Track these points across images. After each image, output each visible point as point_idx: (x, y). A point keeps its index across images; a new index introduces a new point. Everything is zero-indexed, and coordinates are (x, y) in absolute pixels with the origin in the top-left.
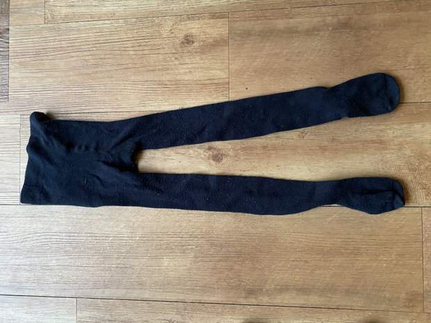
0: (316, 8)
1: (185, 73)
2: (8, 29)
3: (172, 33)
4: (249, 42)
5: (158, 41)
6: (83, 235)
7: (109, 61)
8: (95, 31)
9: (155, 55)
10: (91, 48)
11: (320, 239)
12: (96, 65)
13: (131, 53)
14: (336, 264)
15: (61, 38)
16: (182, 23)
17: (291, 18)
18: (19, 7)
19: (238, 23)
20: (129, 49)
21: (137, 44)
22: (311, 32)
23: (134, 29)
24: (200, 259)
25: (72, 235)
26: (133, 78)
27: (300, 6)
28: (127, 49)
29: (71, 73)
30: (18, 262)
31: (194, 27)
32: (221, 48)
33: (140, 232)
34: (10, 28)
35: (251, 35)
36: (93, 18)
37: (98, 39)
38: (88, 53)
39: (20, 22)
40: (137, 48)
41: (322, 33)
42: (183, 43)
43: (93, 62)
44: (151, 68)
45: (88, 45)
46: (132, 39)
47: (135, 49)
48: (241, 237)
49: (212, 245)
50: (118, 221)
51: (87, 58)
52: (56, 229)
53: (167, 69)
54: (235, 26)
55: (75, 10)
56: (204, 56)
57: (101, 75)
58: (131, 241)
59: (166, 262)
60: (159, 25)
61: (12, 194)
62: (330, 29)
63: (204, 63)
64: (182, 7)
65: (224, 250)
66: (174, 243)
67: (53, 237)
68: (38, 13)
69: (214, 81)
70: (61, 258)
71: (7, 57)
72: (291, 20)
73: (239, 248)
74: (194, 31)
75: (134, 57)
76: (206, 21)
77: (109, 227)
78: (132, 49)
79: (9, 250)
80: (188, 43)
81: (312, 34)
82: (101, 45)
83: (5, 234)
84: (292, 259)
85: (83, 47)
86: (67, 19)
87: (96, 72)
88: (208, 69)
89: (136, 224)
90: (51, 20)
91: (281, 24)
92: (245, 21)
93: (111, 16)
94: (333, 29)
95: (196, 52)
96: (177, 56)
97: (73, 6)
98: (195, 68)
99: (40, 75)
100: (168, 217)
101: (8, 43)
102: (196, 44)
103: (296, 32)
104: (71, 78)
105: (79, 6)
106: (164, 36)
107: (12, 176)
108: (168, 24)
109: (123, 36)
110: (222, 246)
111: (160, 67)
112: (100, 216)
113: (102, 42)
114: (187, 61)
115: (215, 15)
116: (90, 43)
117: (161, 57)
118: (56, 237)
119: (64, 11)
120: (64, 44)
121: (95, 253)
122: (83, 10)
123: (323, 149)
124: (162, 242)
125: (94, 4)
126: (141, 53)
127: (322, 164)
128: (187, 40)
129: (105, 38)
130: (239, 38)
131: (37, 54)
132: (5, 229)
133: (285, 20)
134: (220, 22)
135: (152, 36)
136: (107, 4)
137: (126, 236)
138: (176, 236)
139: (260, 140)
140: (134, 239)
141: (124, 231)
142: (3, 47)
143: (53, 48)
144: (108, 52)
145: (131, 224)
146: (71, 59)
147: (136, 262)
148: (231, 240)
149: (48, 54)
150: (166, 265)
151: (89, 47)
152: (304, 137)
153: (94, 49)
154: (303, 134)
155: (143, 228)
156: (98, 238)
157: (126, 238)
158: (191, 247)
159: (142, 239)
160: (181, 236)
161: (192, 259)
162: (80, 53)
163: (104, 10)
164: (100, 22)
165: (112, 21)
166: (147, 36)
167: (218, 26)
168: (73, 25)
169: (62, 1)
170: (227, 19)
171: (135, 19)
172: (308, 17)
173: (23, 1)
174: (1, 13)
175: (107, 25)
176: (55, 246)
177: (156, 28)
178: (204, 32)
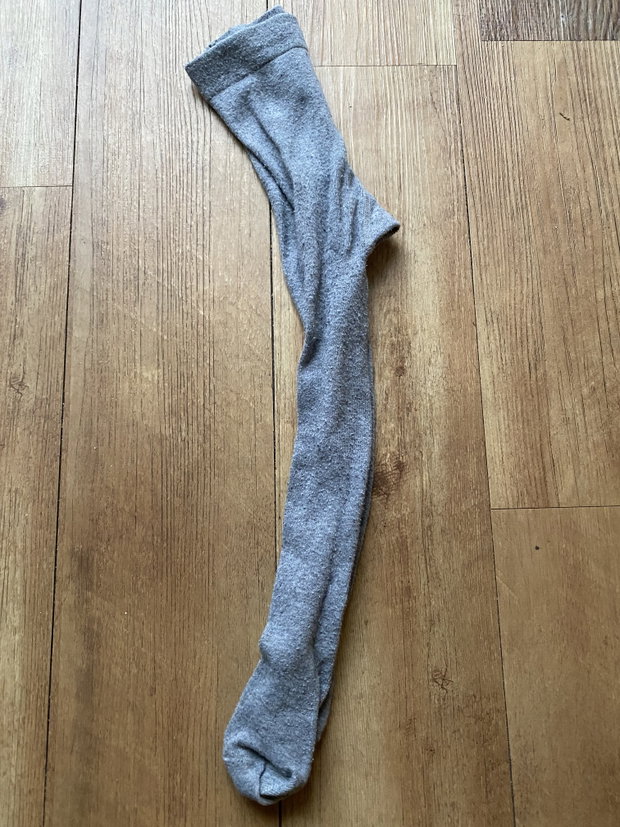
1: (563, 410)
6: (207, 195)
7: (580, 246)
9: (598, 344)
10: (606, 208)
11: (204, 721)
12: (569, 220)
13: (601, 294)
14: (147, 762)
20: (608, 288)
24: (159, 448)
25: (207, 174)
26: (546, 296)
28: (607, 284)
29: (549, 168)
30: (149, 65)
33: (215, 317)
38: (594, 202)
40: (610, 305)
43: (576, 212)
44: (569, 336)
45: (611, 201)
47: (610, 302)
48: (206, 540)
49: (189, 476)
50: (238, 269)
51: (583, 199)
53: (570, 371)
56: (602, 450)
57: (548, 230)
58: (194, 298)
59: (150, 373)
63: (589, 452)
65: (178, 501)
66: (193, 391)
67: (201, 135)
69: (549, 475)
70: (158, 151)
71: (575, 36)
73: (182, 536)
75: (592, 299)
77: (224, 251)
78: (609, 294)
79: (172, 46)
82: (612, 228)
84: (159, 657)
85: (606, 190)
87: (555, 221)
88: (576, 459)
89: (230, 309)
95: (610, 434)
96: (600, 390)
98: (576, 430)
99: (541, 102)
100: (247, 376)
101: (605, 39)
104: (538, 168)
107: (327, 52)
110: (186, 496)
111: (573, 355)
112: (246, 232)
114: (591, 414)
117: (595, 356)
118: (201, 142)
120: (610, 152)
121: (169, 224)
123: (409, 727)
124: (194, 365)
126: (601, 313)
127: (375, 726)
131: (586, 97)
137: (207, 288)
138: (207, 394)
139: (424, 580)
140: (201, 305)
141: (217, 284)
142: (594, 30)
143: (600, 130)
144: (598, 243)
145: (232, 298)
146: (579, 166)
147: (149, 310)
148: (200, 518)
149: (586, 120)
150: (145, 374)
151: (608, 204)
152: (435, 680)
153: (604, 213)
154: (441, 678)
155: (225, 325)
156: (200, 228)
157: (201, 287)
158: (184, 427)
159: (201, 322)
160: (207, 406)
161: (158, 431)
162: (594, 186)
176: (182, 139)
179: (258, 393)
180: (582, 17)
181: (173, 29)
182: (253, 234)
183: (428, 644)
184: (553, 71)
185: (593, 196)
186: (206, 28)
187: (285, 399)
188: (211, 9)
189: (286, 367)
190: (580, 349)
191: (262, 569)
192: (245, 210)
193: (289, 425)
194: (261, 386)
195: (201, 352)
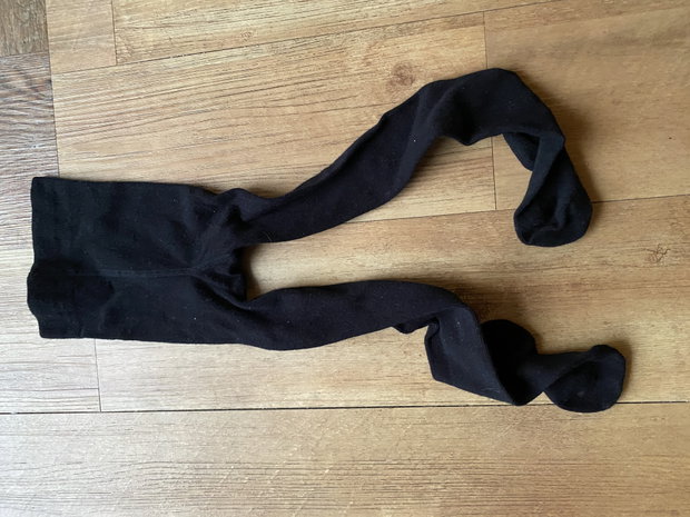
2: (50, 81)
3: (369, 64)
5: (341, 83)
6: (221, 465)
7: (246, 129)
8: (213, 72)
9: (336, 113)
10: (210, 105)
12: (222, 139)
13: (290, 110)
15: (149, 90)
16: (388, 42)
17: (620, 13)
18: (65, 36)
19: (505, 33)
20: (285, 103)
21: (300, 93)
22: (667, 39)
23: (290, 63)
24: (453, 509)
25: (202, 466)
26: (296, 161)
28: (280, 103)
29: (175, 158)
31: (414, 50)
33: (330, 460)
34: (53, 77)
35: (534, 56)
36: (208, 46)
37: (220, 87)
38: (204, 116)
39: (72, 66)
40: (301, 101)
42: (391, 83)
43: (216, 133)
44: (331, 139)
45: (203, 100)
46: (289, 82)
47: (297, 101)
48: (535, 467)
49: (477, 482)
50: (286, 438)
51: (203, 126)
52: (170, 455)
54: (499, 39)
55: (172, 33)
57: (234, 159)
58: (315, 477)
60: (341, 50)
61: (84, 393)
64: (385, 10)
65: (501, 491)
66: (399, 479)
67: (166, 471)
68: (103, 44)
69: (462, 157)
70: (184, 508)
71: (52, 135)
72: (620, 18)
73: (532, 488)
74: (412, 57)
75: (295, 118)
76: (438, 34)
77: (270, 451)
78: (289, 102)
79: (88, 496)
80: (402, 82)
81: (668, 44)
82: (227, 99)
83: (79, 466)
84: (644, 508)
85: (193, 105)
86: (159, 52)
87: (223, 154)
89: (323, 445)
90: (128, 55)
91: (597, 27)
92: (520, 27)
93: (245, 40)
97: (167, 26)
99: (116, 165)
100: (383, 431)
101: (52, 107)
102: (419, 83)
103: (633, 41)
105: (180, 25)
106: (352, 71)
107: (83, 360)
108: (359, 46)
109: (270, 77)
110: (496, 484)
111: (348, 136)
112: (251, 431)
113: (228, 92)
115: (453, 22)
116: (207, 96)
117: (349, 115)
118: (173, 470)
119: (151, 37)
120: (157, 101)
121: (249, 499)
122: (188, 32)
124: (375, 478)
125: (208, 18)
126: (308, 109)
128: (400, 76)
129: (235, 85)
131: (108, 124)
132: (79, 458)
133: (607, 19)
134: (467, 35)
135: (328, 73)
136: (234, 16)
137: (304, 466)
138: (402, 466)
139: (565, 271)
140: (321, 472)
141: (300, 457)
142: (44, 117)
143: (137, 111)
144: (243, 112)
145: (312, 444)
146: (173, 130)
148: (515, 472)
149: (128, 125)
151: (205, 103)
152: (658, 261)
153: (215, 107)
154: (656, 254)
155: (336, 451)
156: (251, 471)
157: (304, 472)
158: (433, 487)
159: (336, 472)
160: (412, 467)
161: (438, 510)
162: (189, 117)
163: (229, 28)
164: (223, 54)
165: (248, 50)
166: (318, 74)
167: (464, 42)
168: (171, 63)
169: (146, 16)
170: (481, 27)
171: (291, 42)
172: (655, 8)
173: (74, 23)
174: (34, 50)
175: (236, 59)
176: (172, 487)
177: (336, 57)
178: (434, 57)
179: (398, 421)
180: (33, 128)
181: (72, 496)
182: (253, 425)
183: (625, 267)
184: (85, 156)
185: (198, 117)
186: (70, 466)
187: (402, 396)
188: (52, 462)
189: (373, 396)
190: (342, 128)
192: (231, 431)
193: (427, 393)
194: (391, 418)
195: (363, 472)
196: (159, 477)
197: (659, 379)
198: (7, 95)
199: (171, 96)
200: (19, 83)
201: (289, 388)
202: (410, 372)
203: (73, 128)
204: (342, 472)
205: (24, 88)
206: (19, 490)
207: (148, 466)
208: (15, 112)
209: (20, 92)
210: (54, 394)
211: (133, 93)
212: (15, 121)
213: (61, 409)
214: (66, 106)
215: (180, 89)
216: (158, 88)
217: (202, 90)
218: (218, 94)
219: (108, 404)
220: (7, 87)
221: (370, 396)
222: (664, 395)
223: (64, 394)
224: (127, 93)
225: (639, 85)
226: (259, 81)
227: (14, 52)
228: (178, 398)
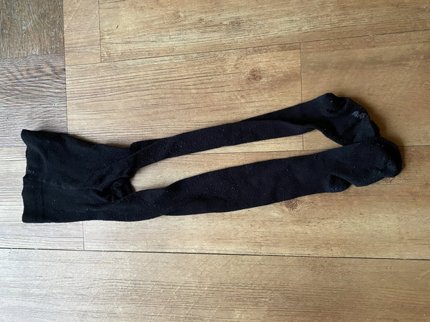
0: (404, 34)
1: (252, 112)
2: (65, 70)
3: (237, 68)
4: (324, 75)
5: (222, 78)
6: (148, 283)
7: (170, 100)
8: (153, 68)
9: (219, 94)
10: (150, 86)
11: (412, 296)
12: (157, 105)
13: (194, 91)
15: (117, 77)
16: (247, 57)
17: (374, 47)
18: (73, 46)
19: (311, 54)
20: (191, 87)
21: (200, 82)
22: (399, 62)
23: (195, 66)
24: (274, 312)
25: (138, 282)
26: (195, 119)
27: (384, 32)
28: (189, 87)
29: (130, 114)
30: (84, 308)
31: (262, 61)
32: (292, 83)
33: (208, 282)
34: (66, 68)
35: (327, 68)
36: (150, 54)
37: (157, 77)
38: (147, 92)
39: (76, 62)
40: (200, 86)
41: (411, 63)
42: (249, 79)
43: (153, 102)
44: (216, 108)
45: (147, 83)
46: (194, 76)
48: (320, 291)
49: (288, 298)
50: (184, 269)
51: (146, 98)
52: (121, 276)
53: (233, 108)
54: (308, 58)
55: (131, 46)
56: (273, 93)
57: (162, 116)
58: (199, 292)
59: (237, 314)
60: (222, 60)
61: (75, 240)
62: (422, 57)
63: (274, 100)
64: (247, 39)
65: (301, 304)
66: (246, 295)
67: (118, 284)
68: (94, 51)
70: (127, 305)
71: (64, 99)
72: (374, 49)
73: (318, 303)
74: (261, 65)
75: (196, 96)
76: (275, 53)
77: (176, 276)
78: (194, 87)
79: (75, 296)
80: (255, 79)
81: (400, 64)
82: (160, 83)
83: (71, 279)
84: (379, 316)
85: (142, 86)
86: (124, 56)
87: (157, 113)
89: (204, 274)
90: (108, 58)
91: (361, 54)
92: (320, 52)
93: (170, 52)
94: (425, 58)
95: (264, 89)
96: (243, 93)
97: (129, 42)
99: (99, 116)
100: (238, 268)
101: (65, 83)
102: (264, 80)
103: (381, 62)
104: (130, 119)
105: (136, 42)
106: (228, 72)
108: (232, 59)
109: (184, 73)
110: (298, 300)
111: (225, 107)
112: (166, 265)
113: (160, 80)
114: (254, 98)
115: (284, 47)
116: (149, 81)
117: (226, 95)
118: (122, 284)
119: (120, 48)
120: (122, 83)
121: (163, 302)
122: (141, 46)
123: (414, 195)
124: (232, 293)
125: (152, 40)
126: (203, 91)
127: (414, 212)
128: (254, 75)
129: (165, 76)
130: (313, 72)
131: (95, 94)
132: (71, 275)
133: (367, 49)
134: (291, 54)
135: (215, 72)
136: (165, 39)
137: (194, 285)
138: (247, 288)
140: (203, 289)
141: (192, 280)
142: (60, 89)
143: (110, 88)
144: (169, 91)
145: (199, 273)
146: (129, 99)
147: (205, 313)
148: (309, 294)
149: (106, 95)
150: (237, 317)
151: (148, 85)
153: (153, 88)
155: (211, 278)
156: (165, 287)
157: (193, 288)
158: (264, 300)
159: (211, 289)
160: (253, 288)
161: (265, 312)
162: (139, 92)
163: (163, 45)
164: (159, 59)
165: (172, 57)
166: (210, 73)
167: (289, 58)
168: (130, 63)
169: (118, 37)
170: (298, 51)
171: (195, 55)
172: (394, 45)
173: (79, 39)
174: (56, 52)
175: (166, 62)
176: (121, 293)
177: (220, 64)
178: (272, 66)
179: (246, 263)
180: (54, 95)
181: (66, 296)
182: (167, 261)
184: (82, 110)
185: (144, 93)
186: (66, 279)
187: (248, 249)
188: (56, 277)
189: (233, 248)
190: (221, 102)
191: (335, 264)
192: (155, 264)
193: (262, 248)
194: (242, 261)
195: (226, 290)
196: (114, 287)
197: (389, 246)
198: (41, 76)
199: (129, 80)
200: (48, 70)
201: (187, 242)
202: (254, 236)
203: (76, 95)
204: (215, 289)
205: (50, 72)
206: (37, 292)
207: (108, 281)
208: (45, 85)
209: (48, 75)
210: (59, 239)
211: (109, 78)
212: (45, 90)
213: (62, 248)
214: (73, 83)
215: (135, 77)
216: (123, 76)
217: (146, 78)
218: (155, 80)
219: (88, 246)
220: (41, 72)
221: (231, 249)
222: (391, 255)
223: (65, 240)
224: (106, 78)
225: (383, 86)
226: (177, 75)
227: (45, 53)
228: (126, 245)
